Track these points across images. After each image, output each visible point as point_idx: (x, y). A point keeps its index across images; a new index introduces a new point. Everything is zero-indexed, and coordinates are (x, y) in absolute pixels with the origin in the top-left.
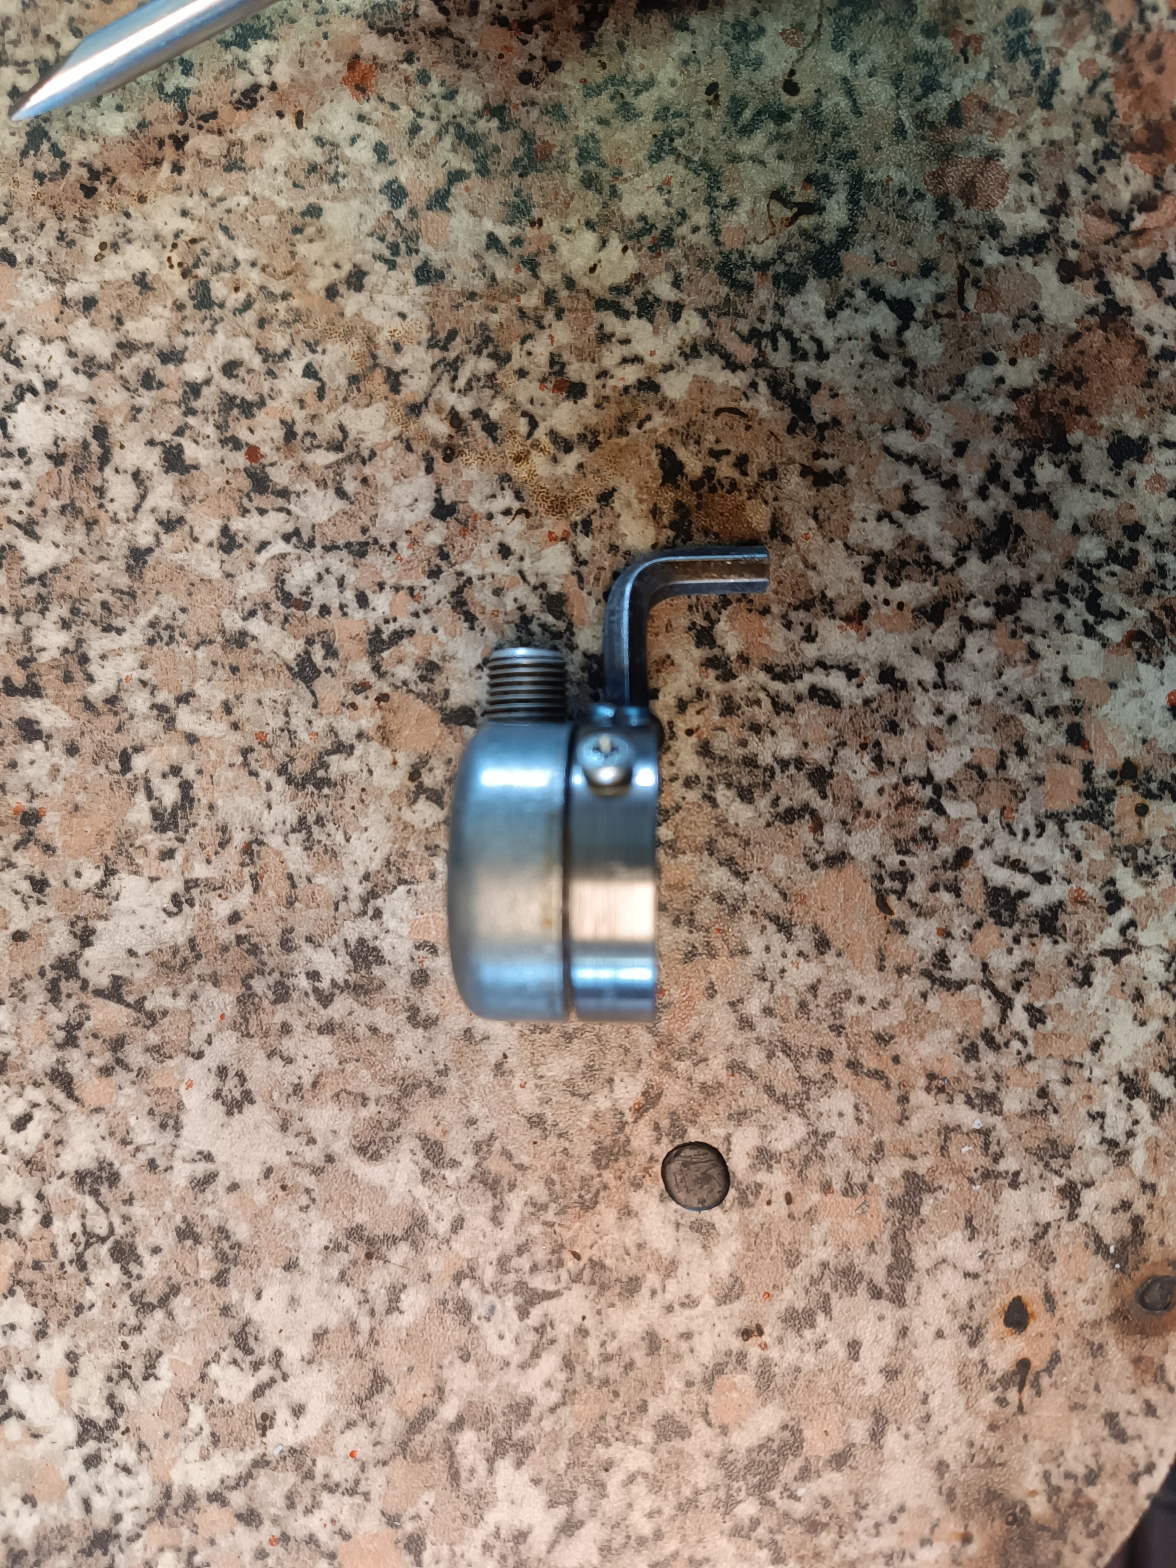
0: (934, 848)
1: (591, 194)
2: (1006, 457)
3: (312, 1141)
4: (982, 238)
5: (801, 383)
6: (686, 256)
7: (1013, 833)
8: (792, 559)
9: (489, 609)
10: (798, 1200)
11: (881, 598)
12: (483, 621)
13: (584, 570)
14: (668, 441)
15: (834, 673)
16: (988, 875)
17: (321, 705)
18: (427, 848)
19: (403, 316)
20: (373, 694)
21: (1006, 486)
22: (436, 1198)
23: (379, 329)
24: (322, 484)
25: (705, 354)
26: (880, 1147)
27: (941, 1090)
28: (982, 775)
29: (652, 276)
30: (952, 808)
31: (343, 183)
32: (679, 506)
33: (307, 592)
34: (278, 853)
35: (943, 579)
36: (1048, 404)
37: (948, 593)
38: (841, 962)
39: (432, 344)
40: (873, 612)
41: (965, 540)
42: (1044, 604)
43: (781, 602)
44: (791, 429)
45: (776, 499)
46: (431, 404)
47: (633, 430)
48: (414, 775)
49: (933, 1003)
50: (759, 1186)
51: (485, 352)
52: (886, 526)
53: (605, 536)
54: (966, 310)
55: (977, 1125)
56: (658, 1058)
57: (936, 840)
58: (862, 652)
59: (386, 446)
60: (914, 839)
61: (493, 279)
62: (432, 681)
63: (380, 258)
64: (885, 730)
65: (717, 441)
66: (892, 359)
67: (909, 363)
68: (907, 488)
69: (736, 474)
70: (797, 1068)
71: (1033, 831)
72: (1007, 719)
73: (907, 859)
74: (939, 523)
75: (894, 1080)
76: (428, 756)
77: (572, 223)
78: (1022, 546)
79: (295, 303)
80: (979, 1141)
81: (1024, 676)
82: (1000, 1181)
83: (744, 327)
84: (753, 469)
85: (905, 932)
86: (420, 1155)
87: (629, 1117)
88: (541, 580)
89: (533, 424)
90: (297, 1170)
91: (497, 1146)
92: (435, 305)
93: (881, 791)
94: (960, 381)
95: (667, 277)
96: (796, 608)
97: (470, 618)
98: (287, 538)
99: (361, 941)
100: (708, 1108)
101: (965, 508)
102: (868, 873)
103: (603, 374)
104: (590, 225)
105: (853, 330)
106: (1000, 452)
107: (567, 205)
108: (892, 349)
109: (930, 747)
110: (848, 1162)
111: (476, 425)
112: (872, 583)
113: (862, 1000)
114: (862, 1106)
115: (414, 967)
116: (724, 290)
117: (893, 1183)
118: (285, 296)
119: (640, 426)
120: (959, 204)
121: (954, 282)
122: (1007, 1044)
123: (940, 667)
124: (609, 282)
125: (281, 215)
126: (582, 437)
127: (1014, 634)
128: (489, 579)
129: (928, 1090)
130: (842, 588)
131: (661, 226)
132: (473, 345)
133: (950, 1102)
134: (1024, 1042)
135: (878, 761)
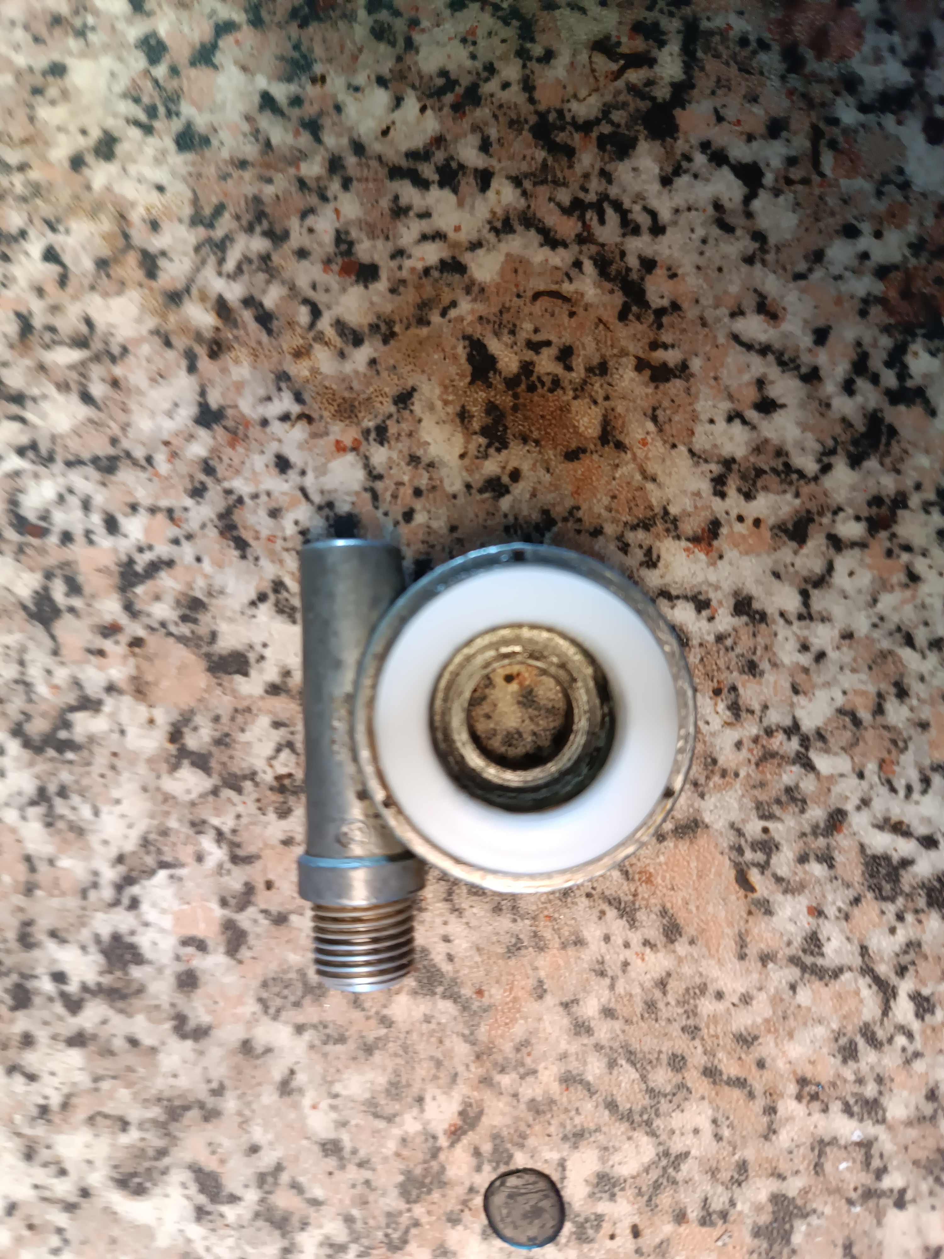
0: (803, 811)
1: (383, 48)
2: (875, 345)
3: (63, 1172)
4: (837, 93)
5: (633, 262)
6: (495, 116)
7: (893, 790)
8: (627, 470)
9: (265, 533)
10: (647, 1233)
11: (734, 514)
12: (257, 547)
13: (379, 486)
14: (477, 331)
15: (680, 604)
16: (866, 841)
17: (64, 651)
18: (193, 824)
19: (160, 189)
20: (124, 639)
21: (875, 379)
22: (213, 1239)
23: (133, 205)
24: (63, 387)
25: (519, 228)
26: (743, 1167)
27: (814, 1097)
28: (857, 722)
29: (456, 139)
30: (822, 762)
31: (92, 37)
32: (491, 408)
33: (45, 516)
34: (13, 830)
35: (806, 490)
36: (920, 283)
37: (813, 507)
38: (694, 951)
39: (196, 220)
40: (724, 531)
41: (830, 443)
42: (923, 516)
43: (615, 521)
44: (623, 316)
45: (607, 398)
46: (194, 291)
47: (435, 318)
48: (175, 736)
49: (804, 996)
50: (600, 1218)
51: (258, 229)
52: (737, 427)
53: (404, 445)
54: (822, 175)
55: (857, 1136)
56: (476, 1071)
57: (804, 801)
58: (712, 577)
59: (139, 341)
60: (778, 802)
61: (268, 144)
62: (195, 621)
63: (137, 123)
64: (742, 672)
65: (536, 331)
66: (739, 232)
67: (759, 237)
68: (760, 383)
69: (558, 369)
70: (644, 1078)
71: (917, 786)
72: (885, 655)
73: (770, 825)
74: (799, 424)
75: (758, 1088)
76: (192, 712)
77: (360, 79)
78: (895, 449)
79: (34, 175)
80: (859, 1155)
81: (904, 602)
82: (883, 1201)
83: (564, 197)
84: (579, 364)
85: (769, 912)
86: (193, 1189)
87: (443, 1142)
88: (327, 498)
89: (316, 313)
90: (45, 1206)
91: (285, 1178)
92: (199, 175)
93: (739, 745)
94: (818, 257)
95: (474, 140)
96: (634, 528)
97: (242, 545)
98: (21, 451)
99: (116, 938)
100: (537, 1128)
101: (828, 406)
102: (725, 844)
103: (399, 253)
104: (381, 81)
105: (692, 199)
106: (867, 340)
107: (355, 58)
108: (737, 220)
109: (796, 691)
110: (705, 1186)
111: (247, 316)
112: (722, 495)
113: (719, 996)
114: (721, 1119)
115: (181, 967)
116: (540, 155)
117: (759, 1208)
118: (23, 167)
119: (444, 314)
120: (809, 54)
121: (808, 144)
122: (890, 1040)
123: (805, 595)
124: (405, 146)
125: (18, 75)
126: (374, 328)
127: (889, 553)
128: (264, 498)
129: (799, 1098)
130: (687, 503)
131: (465, 81)
132: (244, 222)
133: (825, 1110)
134: (910, 1035)
135: (735, 709)
